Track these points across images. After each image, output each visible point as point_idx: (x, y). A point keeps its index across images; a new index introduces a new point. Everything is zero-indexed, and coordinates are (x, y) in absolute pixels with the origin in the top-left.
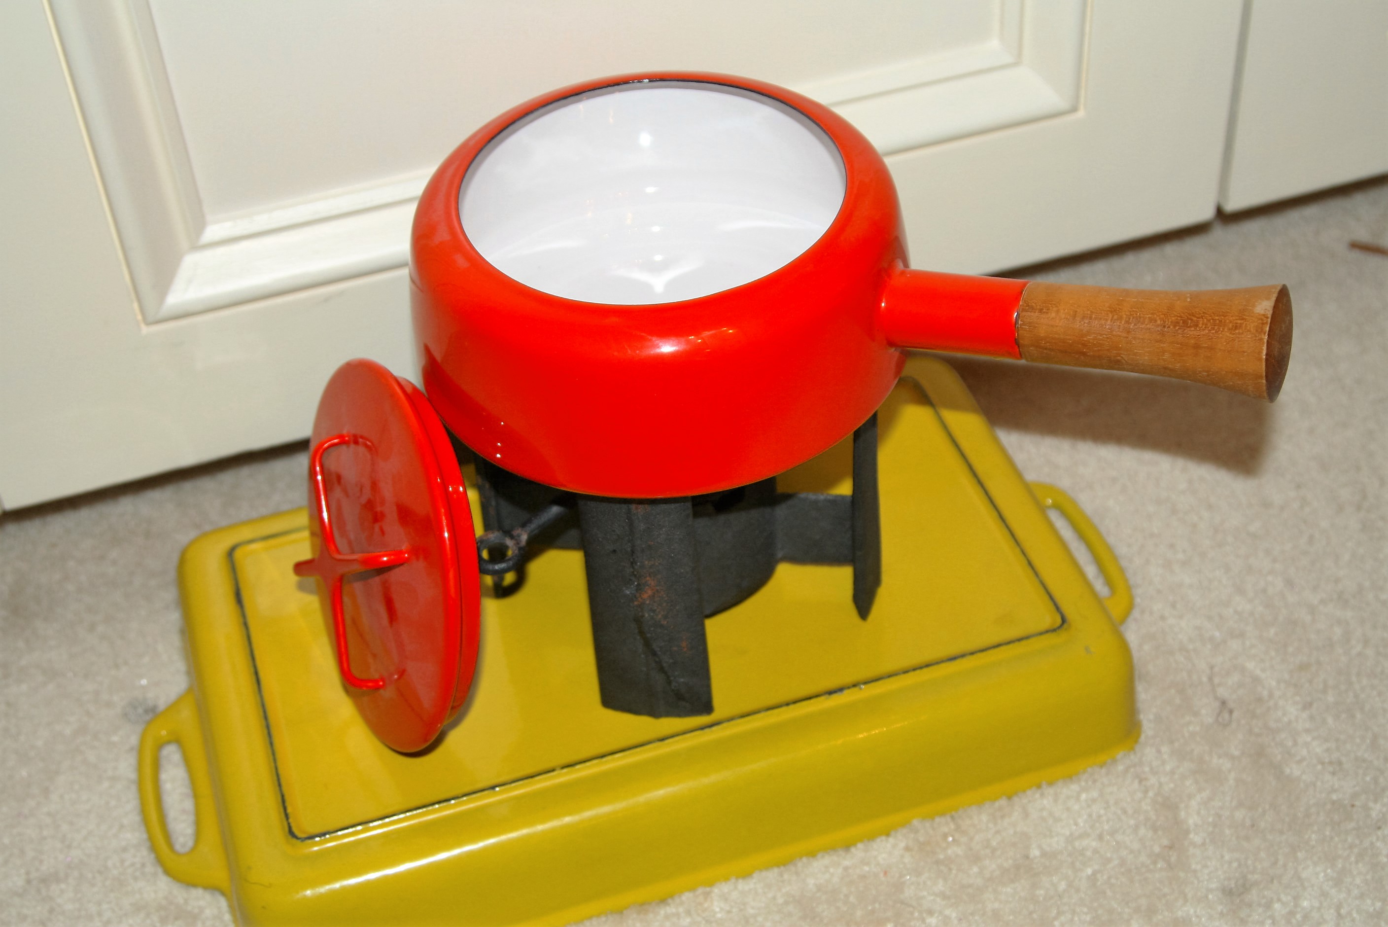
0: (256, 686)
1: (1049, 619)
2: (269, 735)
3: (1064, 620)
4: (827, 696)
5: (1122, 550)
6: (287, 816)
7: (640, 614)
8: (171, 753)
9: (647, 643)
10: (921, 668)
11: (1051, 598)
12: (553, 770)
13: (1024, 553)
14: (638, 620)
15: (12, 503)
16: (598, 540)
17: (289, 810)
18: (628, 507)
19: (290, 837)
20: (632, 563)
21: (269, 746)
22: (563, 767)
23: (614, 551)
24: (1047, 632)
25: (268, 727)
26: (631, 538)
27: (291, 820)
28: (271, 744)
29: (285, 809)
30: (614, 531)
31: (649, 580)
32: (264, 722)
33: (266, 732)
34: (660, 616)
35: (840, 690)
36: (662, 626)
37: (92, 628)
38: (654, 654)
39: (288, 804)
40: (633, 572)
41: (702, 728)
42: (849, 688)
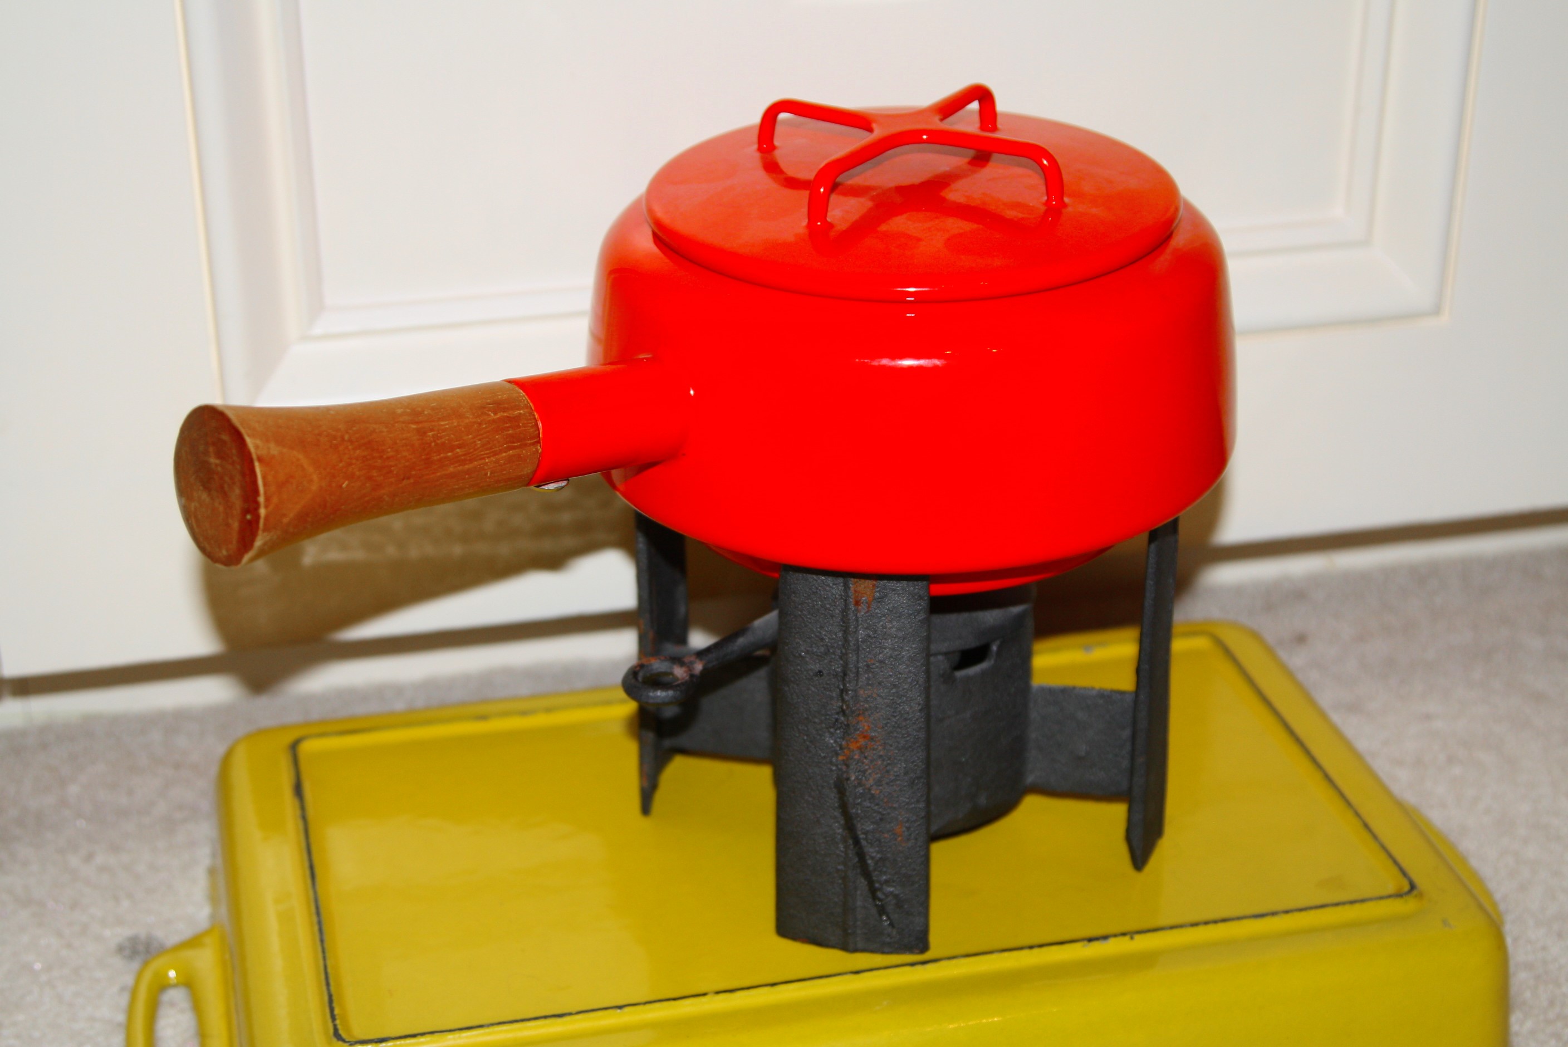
0: (309, 881)
1: (1392, 882)
2: (321, 931)
3: (1413, 887)
4: (1086, 943)
5: (1486, 871)
6: (333, 1018)
7: (845, 776)
8: (177, 996)
9: (850, 826)
10: (1215, 922)
11: (1396, 862)
12: (704, 994)
13: (1357, 814)
14: (841, 787)
15: (14, 668)
16: (800, 655)
17: (336, 1012)
18: (846, 587)
19: (335, 1040)
20: (842, 691)
21: (318, 943)
22: (718, 993)
23: (820, 673)
24: (1389, 896)
25: (320, 923)
26: (844, 651)
27: (338, 1022)
28: (322, 941)
29: (332, 1010)
30: (822, 639)
31: (861, 721)
32: (315, 919)
33: (316, 928)
34: (871, 782)
35: (1105, 938)
36: (873, 797)
37: (89, 857)
38: (857, 842)
39: (335, 1005)
40: (841, 707)
41: (912, 964)
42: (1115, 936)
